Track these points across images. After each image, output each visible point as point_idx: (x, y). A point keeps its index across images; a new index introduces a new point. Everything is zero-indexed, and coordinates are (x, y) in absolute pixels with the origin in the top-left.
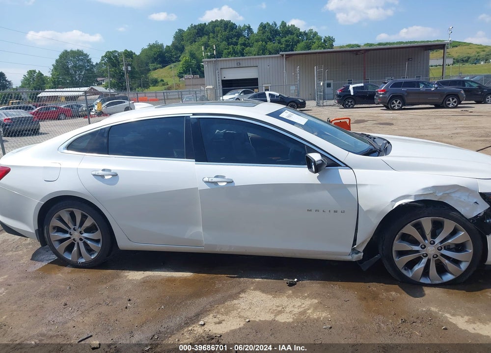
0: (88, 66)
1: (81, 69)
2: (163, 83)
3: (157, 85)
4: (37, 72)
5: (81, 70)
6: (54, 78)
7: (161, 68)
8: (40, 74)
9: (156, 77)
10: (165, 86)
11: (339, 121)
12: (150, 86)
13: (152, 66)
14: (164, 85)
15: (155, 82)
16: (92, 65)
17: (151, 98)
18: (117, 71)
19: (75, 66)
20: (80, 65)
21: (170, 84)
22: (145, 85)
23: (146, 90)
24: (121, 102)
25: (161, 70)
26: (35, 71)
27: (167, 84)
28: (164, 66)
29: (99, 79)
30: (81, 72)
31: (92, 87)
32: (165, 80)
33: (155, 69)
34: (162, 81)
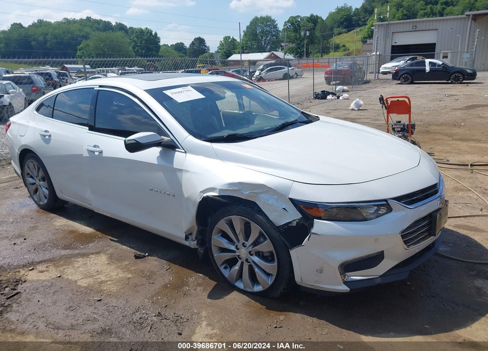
0: (274, 31)
1: (267, 34)
2: (344, 48)
3: (338, 50)
4: (231, 37)
5: (267, 36)
6: (243, 44)
7: (346, 33)
8: (234, 40)
9: (338, 42)
10: (345, 52)
11: (396, 99)
12: (330, 52)
13: (337, 30)
14: (345, 50)
15: (337, 48)
16: (278, 30)
17: (323, 64)
18: (298, 36)
19: (262, 32)
20: (267, 31)
21: (351, 49)
22: (325, 51)
23: (326, 55)
24: (281, 69)
25: (345, 35)
26: (229, 37)
27: (349, 50)
28: (349, 31)
29: (283, 44)
30: (267, 37)
31: (274, 52)
32: (347, 45)
33: (340, 34)
34: (344, 46)
